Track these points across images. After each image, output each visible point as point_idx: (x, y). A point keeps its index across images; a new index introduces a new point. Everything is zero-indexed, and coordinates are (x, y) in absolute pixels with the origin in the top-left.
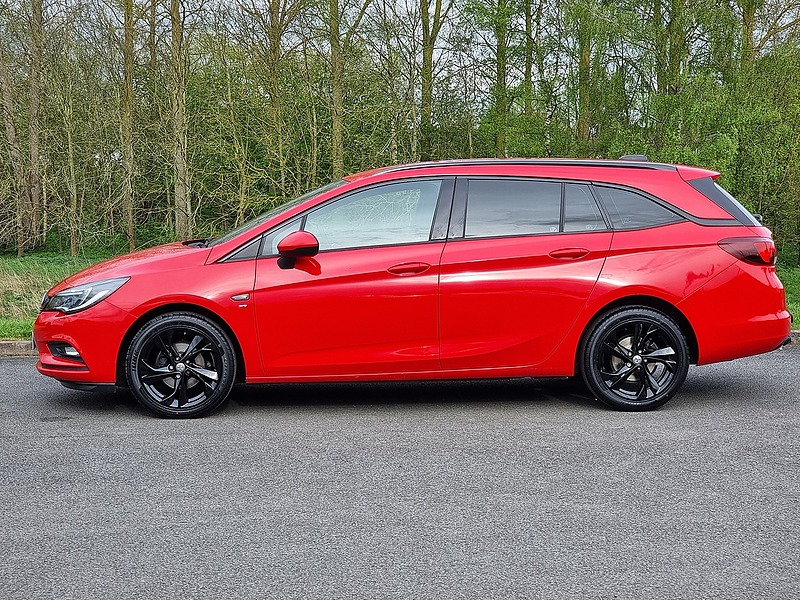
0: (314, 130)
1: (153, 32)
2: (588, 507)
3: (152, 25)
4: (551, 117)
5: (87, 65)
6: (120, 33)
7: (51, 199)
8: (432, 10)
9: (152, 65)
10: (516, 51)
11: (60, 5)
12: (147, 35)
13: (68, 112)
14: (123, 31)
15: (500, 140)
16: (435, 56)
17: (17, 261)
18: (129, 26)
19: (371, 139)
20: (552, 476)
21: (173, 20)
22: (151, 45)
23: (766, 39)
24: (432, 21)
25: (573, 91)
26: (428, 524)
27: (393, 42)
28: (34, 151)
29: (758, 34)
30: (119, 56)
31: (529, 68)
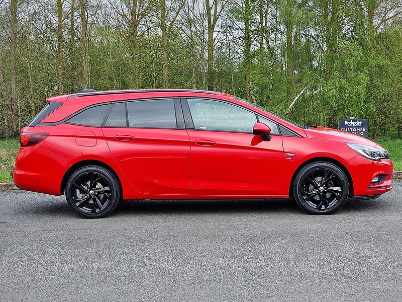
0: (154, 74)
1: (72, 26)
2: (259, 264)
3: (72, 22)
4: (273, 65)
5: (40, 43)
6: (56, 26)
7: (22, 111)
8: (212, 12)
9: (72, 42)
10: (255, 32)
11: (25, 12)
12: (70, 27)
13: (29, 66)
14: (57, 25)
15: (248, 77)
16: (214, 35)
17: (5, 142)
18: (60, 22)
19: (182, 78)
20: (244, 248)
21: (82, 19)
22: (71, 32)
23: (380, 24)
24: (212, 18)
25: (284, 52)
26: (177, 274)
27: (193, 29)
28: (14, 86)
29: (376, 22)
30: (55, 38)
31: (262, 41)
